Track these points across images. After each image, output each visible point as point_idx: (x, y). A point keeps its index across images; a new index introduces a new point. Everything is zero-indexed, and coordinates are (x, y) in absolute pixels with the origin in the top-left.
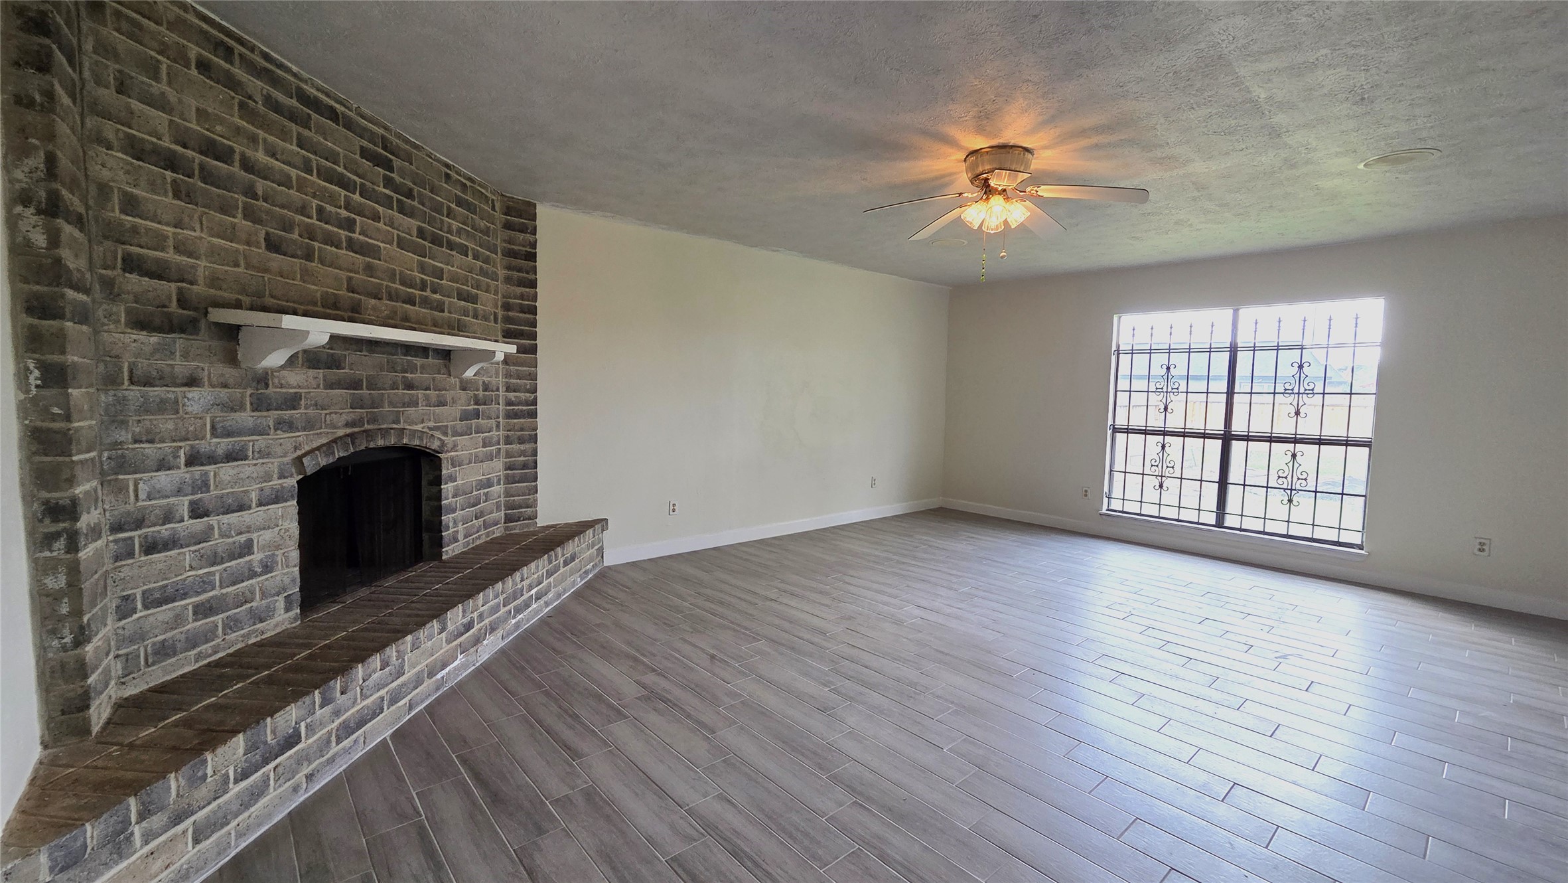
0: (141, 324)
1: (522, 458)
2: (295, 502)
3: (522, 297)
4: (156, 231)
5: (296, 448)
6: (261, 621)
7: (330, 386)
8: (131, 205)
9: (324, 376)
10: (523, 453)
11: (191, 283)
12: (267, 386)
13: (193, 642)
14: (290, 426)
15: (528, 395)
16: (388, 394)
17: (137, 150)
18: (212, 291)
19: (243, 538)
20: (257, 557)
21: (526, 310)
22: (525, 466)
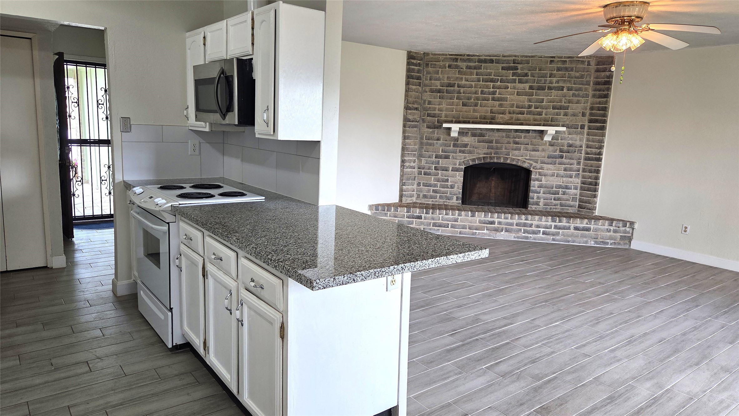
0: (428, 127)
1: (590, 180)
2: (463, 173)
3: (600, 103)
4: (434, 107)
5: (464, 158)
6: (449, 200)
7: (479, 142)
8: (430, 103)
9: (478, 139)
10: (590, 178)
11: (441, 117)
12: (458, 141)
13: (432, 197)
14: (463, 152)
15: (596, 150)
16: (505, 146)
17: (432, 91)
18: (446, 119)
19: (446, 178)
20: (449, 183)
21: (601, 109)
22: (590, 184)
